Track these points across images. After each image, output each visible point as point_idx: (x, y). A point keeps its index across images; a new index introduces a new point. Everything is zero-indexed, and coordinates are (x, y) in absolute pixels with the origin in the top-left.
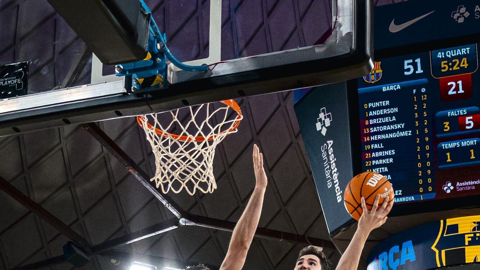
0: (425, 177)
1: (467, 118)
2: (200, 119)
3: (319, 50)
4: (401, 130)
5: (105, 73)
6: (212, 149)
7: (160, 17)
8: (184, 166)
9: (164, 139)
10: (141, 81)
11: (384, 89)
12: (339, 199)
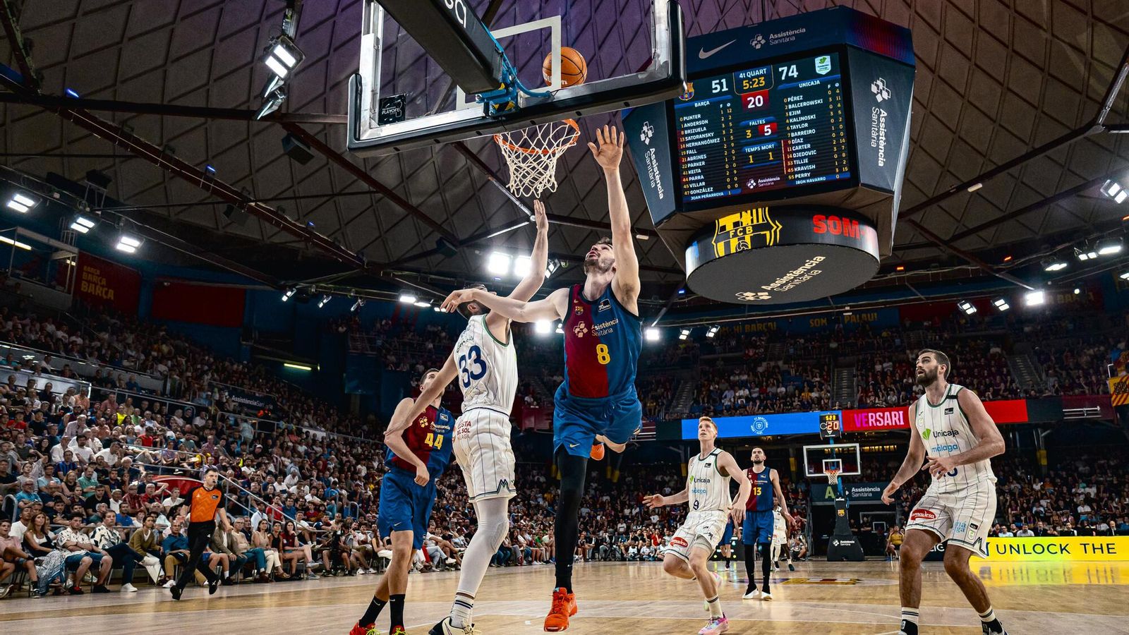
0: (732, 176)
1: (766, 127)
2: (545, 135)
3: (642, 76)
4: (710, 138)
5: (467, 101)
6: (554, 160)
7: (511, 54)
8: (533, 174)
9: (516, 152)
10: (497, 106)
11: (696, 105)
12: (661, 197)
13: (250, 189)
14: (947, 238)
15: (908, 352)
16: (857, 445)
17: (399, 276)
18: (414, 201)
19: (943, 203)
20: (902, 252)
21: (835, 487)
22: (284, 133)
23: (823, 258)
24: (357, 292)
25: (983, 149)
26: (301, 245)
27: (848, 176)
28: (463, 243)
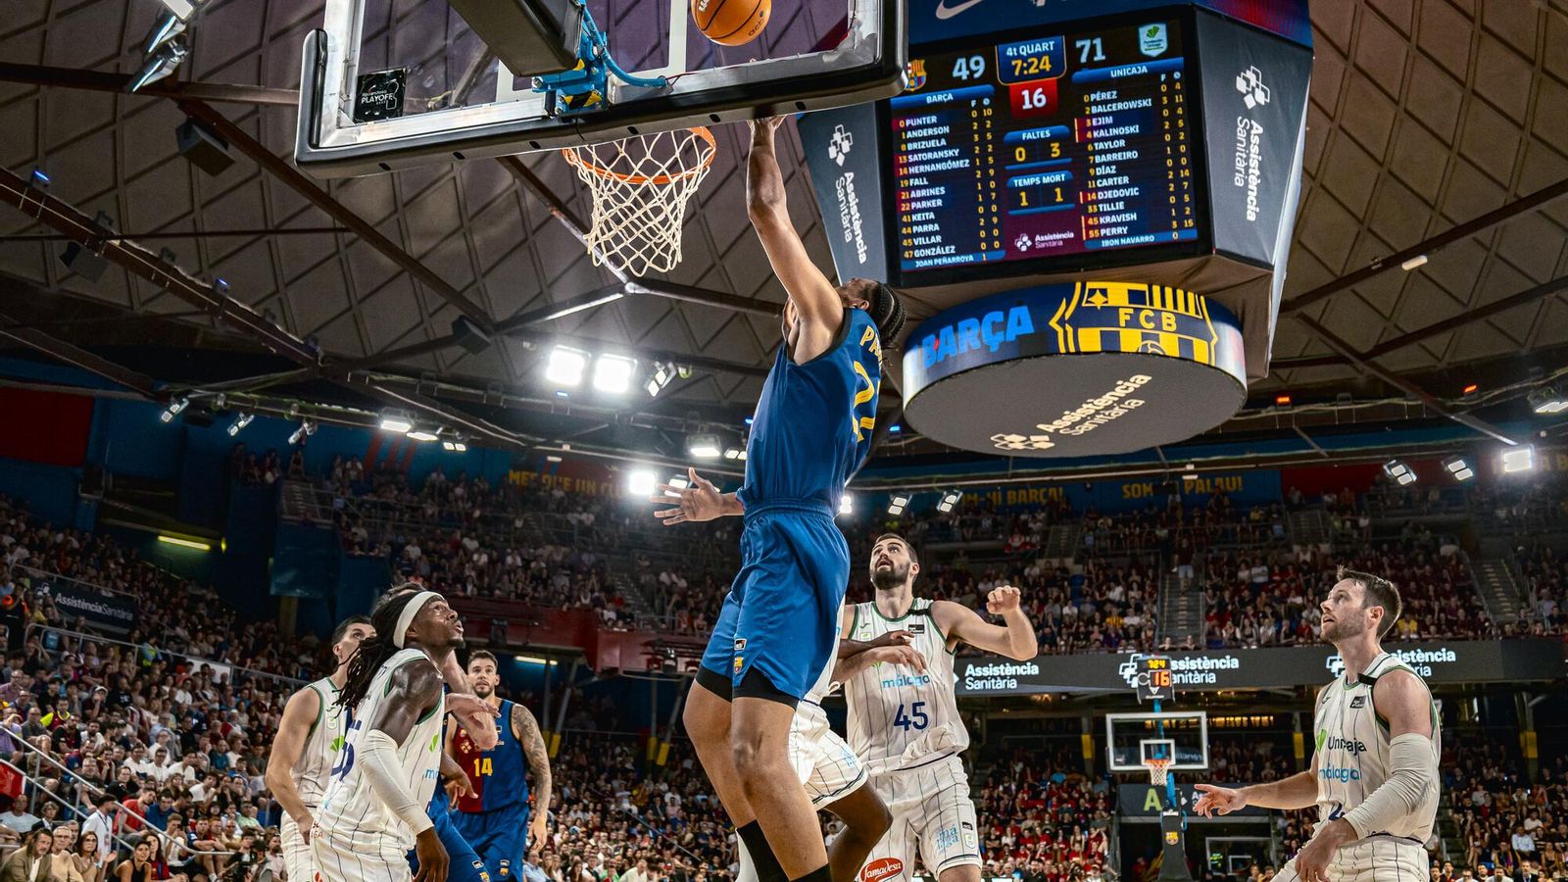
0: (989, 227)
4: (953, 159)
11: (929, 100)
12: (863, 259)
13: (113, 215)
14: (1364, 349)
15: (1296, 548)
16: (1203, 715)
17: (381, 384)
18: (415, 248)
19: (1359, 287)
20: (1287, 371)
21: (1161, 791)
22: (181, 117)
23: (1147, 379)
24: (301, 410)
25: (1430, 194)
26: (202, 320)
27: (1194, 235)
28: (500, 327)
